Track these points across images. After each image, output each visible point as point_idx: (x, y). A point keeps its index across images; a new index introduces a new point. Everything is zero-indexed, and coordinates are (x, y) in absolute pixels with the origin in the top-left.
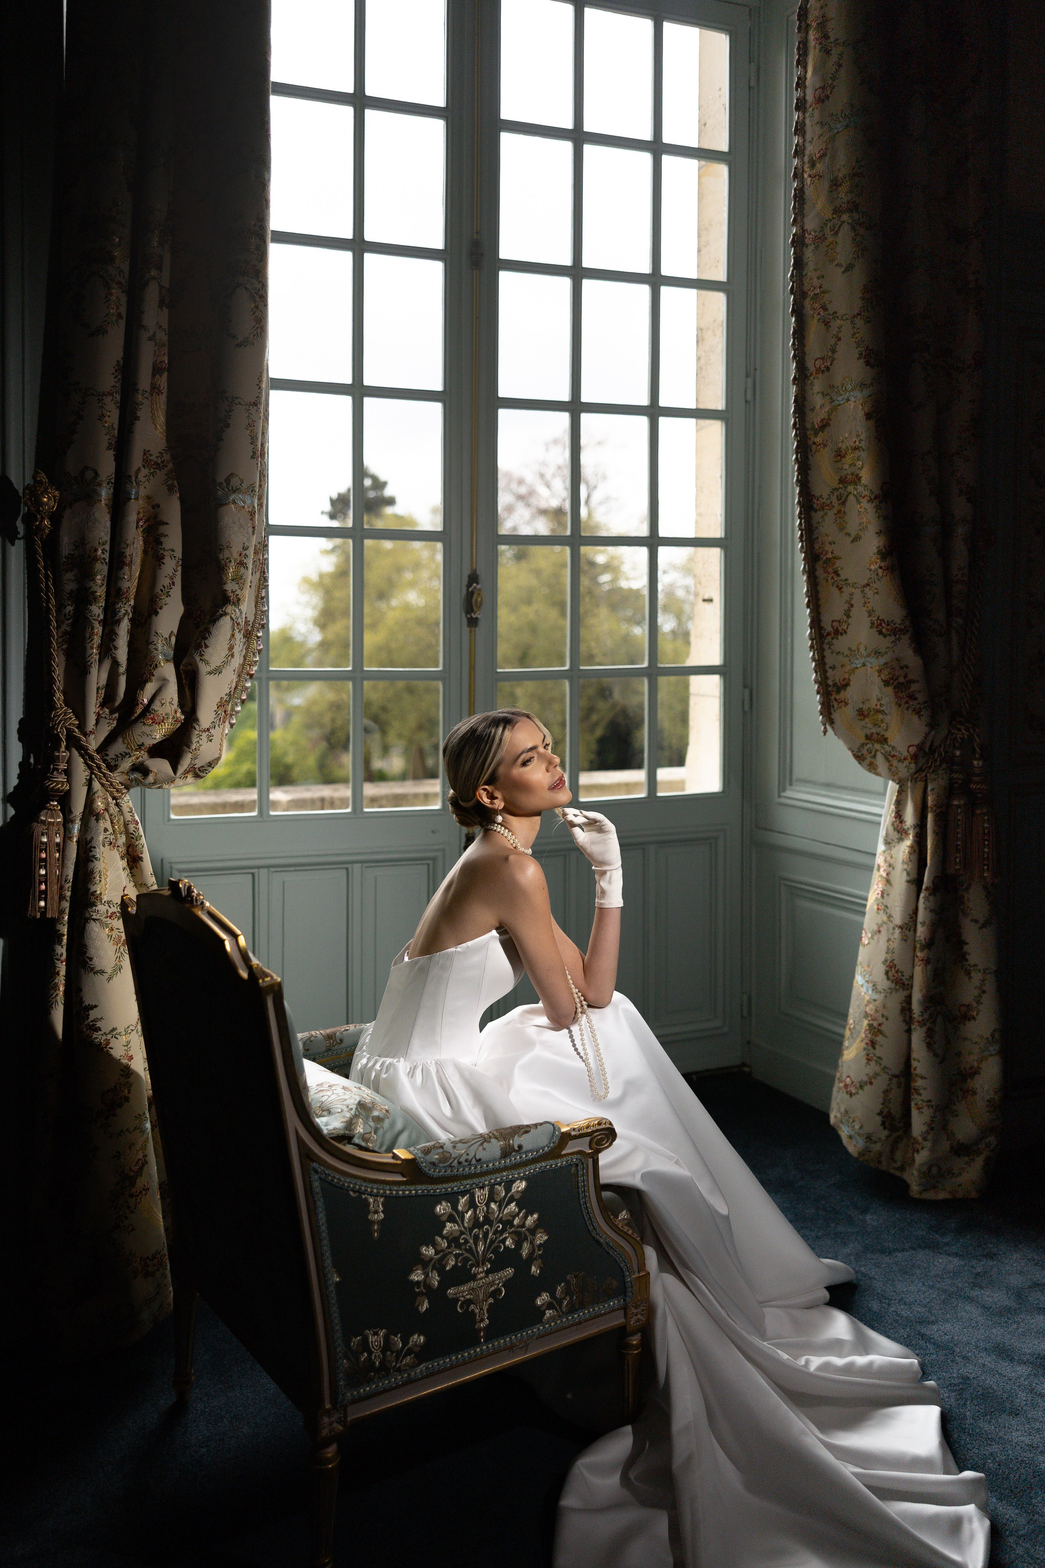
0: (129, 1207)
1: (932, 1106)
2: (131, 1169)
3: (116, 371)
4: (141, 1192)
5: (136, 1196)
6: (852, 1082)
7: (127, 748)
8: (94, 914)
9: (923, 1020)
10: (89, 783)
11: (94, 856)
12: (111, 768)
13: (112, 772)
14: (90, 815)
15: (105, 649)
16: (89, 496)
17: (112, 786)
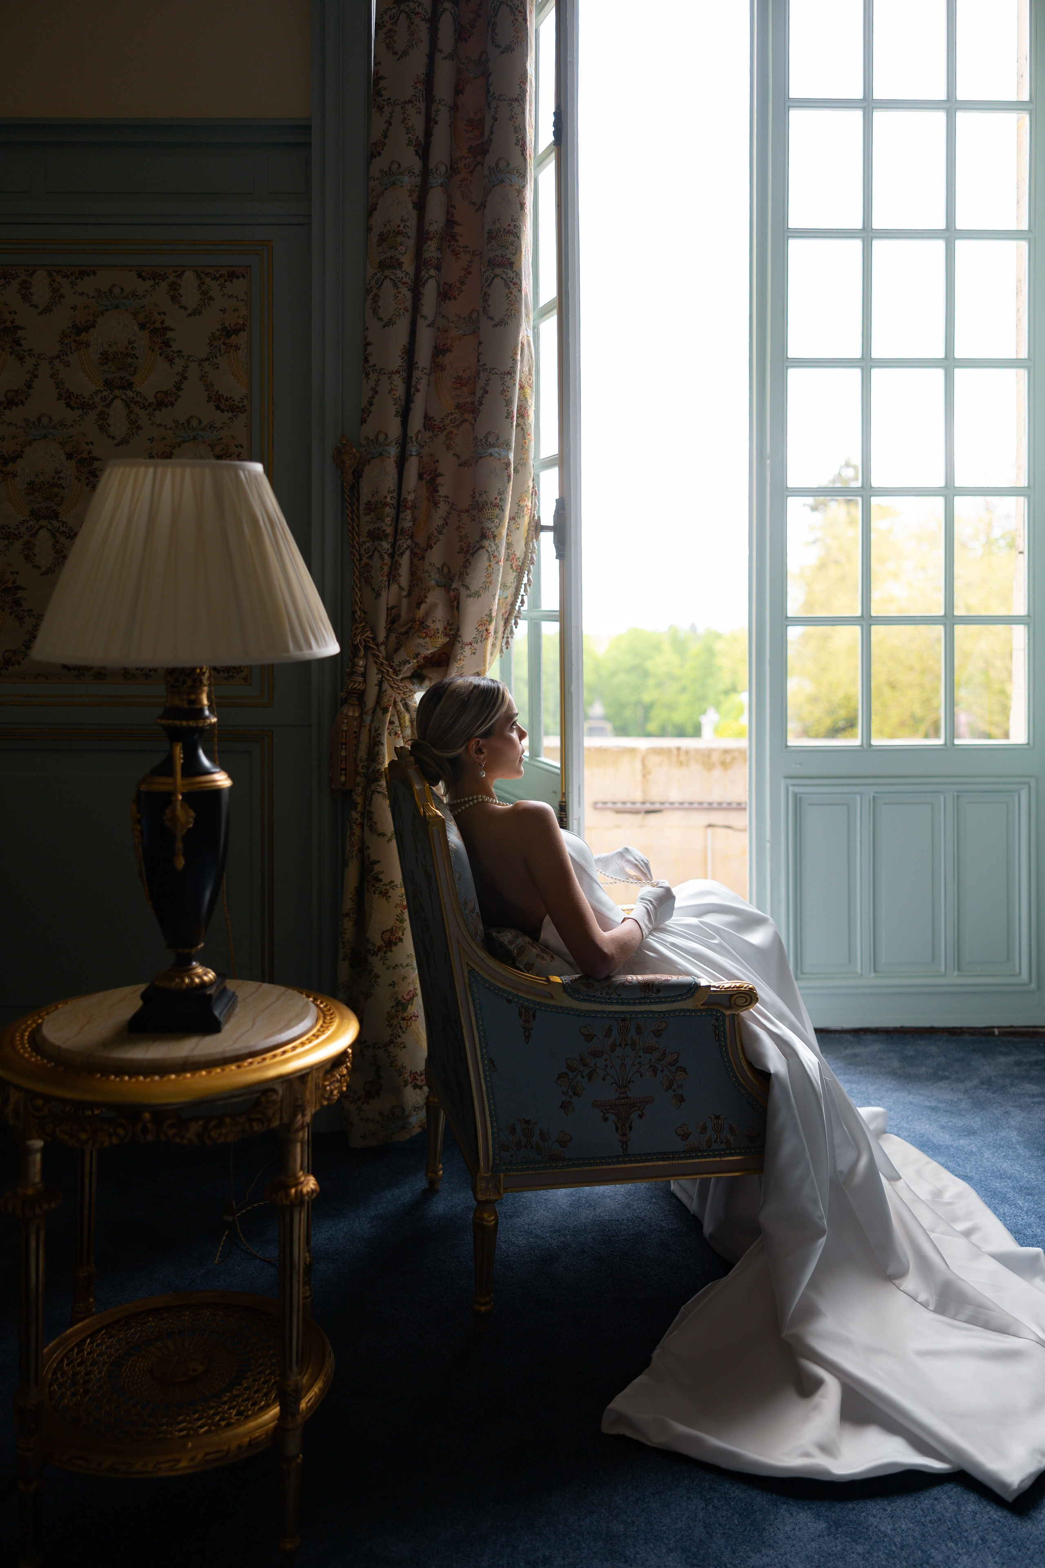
0: (401, 1027)
2: (403, 997)
3: (402, 353)
4: (411, 1018)
5: (407, 1020)
7: (407, 656)
8: (379, 787)
10: (380, 684)
11: (379, 741)
12: (396, 673)
13: (397, 676)
14: (378, 709)
15: (392, 576)
16: (381, 454)
17: (398, 688)
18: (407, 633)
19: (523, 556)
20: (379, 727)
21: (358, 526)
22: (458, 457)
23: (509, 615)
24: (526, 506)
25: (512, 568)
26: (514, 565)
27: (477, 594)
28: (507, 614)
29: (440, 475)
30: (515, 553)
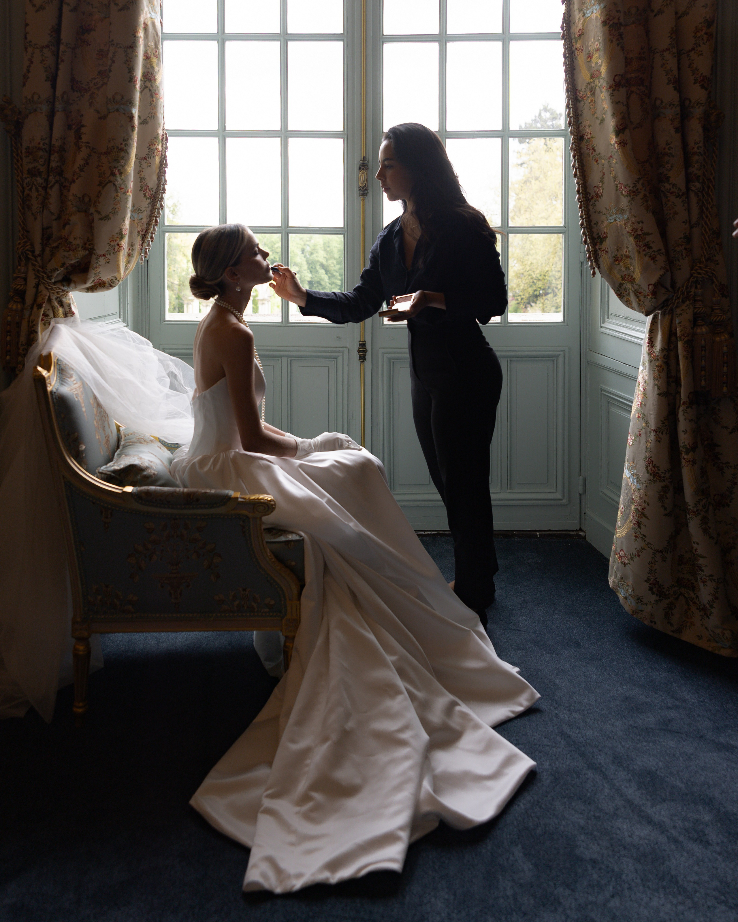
1: (714, 580)
3: (51, 32)
6: (625, 554)
7: (56, 265)
9: (697, 511)
10: (37, 286)
11: (34, 330)
12: (49, 277)
13: (50, 280)
14: (35, 305)
15: (44, 204)
16: (35, 110)
17: (52, 289)
18: (57, 247)
19: (156, 187)
20: (34, 320)
21: (21, 165)
22: (98, 112)
23: (146, 232)
24: (157, 149)
25: (145, 195)
26: (147, 194)
27: (107, 218)
28: (144, 231)
29: (83, 126)
30: (148, 185)
